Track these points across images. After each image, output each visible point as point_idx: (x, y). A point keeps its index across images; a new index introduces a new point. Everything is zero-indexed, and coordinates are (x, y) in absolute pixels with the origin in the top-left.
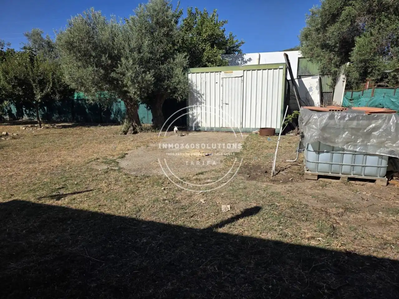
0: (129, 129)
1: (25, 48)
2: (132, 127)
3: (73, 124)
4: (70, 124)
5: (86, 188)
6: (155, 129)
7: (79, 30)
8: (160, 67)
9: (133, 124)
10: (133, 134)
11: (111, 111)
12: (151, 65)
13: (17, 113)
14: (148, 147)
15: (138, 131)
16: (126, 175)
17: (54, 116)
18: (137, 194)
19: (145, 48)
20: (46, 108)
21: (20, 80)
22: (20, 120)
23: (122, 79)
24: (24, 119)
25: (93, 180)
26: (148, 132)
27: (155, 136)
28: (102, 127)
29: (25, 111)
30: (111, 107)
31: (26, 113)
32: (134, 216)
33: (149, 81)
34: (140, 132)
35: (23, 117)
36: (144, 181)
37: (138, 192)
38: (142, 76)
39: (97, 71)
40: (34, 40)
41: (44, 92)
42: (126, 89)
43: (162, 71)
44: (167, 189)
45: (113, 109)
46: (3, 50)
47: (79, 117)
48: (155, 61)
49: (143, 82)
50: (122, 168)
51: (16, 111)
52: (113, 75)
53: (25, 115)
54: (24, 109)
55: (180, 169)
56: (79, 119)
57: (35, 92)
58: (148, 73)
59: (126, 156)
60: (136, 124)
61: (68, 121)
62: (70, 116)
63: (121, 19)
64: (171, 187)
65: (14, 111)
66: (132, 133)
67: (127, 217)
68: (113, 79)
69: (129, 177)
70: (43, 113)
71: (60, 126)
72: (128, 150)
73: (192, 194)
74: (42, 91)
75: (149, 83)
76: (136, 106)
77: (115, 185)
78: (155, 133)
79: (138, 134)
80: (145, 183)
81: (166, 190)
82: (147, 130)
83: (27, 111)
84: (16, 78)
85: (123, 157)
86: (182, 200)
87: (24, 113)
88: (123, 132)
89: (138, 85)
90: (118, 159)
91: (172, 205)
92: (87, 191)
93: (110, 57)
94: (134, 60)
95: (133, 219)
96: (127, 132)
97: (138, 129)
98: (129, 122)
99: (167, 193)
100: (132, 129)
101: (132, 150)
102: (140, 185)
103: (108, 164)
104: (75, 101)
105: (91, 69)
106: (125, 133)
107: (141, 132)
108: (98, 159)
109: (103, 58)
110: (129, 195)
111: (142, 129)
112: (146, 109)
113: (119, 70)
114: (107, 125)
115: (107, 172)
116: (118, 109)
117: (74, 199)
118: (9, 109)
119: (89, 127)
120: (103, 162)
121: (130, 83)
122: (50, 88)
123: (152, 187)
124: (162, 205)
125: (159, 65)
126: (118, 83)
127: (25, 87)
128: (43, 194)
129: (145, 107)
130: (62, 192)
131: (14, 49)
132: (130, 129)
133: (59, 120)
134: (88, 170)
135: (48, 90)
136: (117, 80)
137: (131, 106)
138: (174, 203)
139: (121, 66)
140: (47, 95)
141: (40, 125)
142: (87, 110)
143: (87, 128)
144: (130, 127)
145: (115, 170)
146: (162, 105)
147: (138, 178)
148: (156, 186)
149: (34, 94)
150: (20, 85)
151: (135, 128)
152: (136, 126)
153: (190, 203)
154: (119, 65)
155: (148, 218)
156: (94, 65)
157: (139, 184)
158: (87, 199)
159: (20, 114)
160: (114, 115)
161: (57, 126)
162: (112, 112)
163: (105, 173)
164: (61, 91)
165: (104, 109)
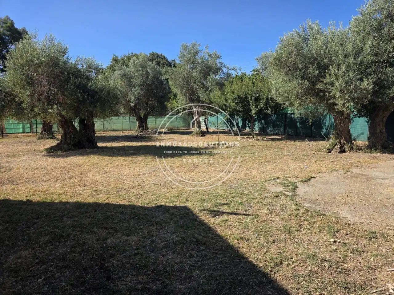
0: (334, 146)
1: (254, 70)
2: (339, 145)
3: (283, 138)
4: (280, 137)
5: (246, 211)
6: (371, 149)
7: (288, 45)
8: (387, 70)
9: (340, 141)
10: (339, 153)
11: (323, 125)
12: (374, 69)
13: (242, 125)
14: (348, 173)
15: (347, 150)
16: (296, 205)
17: (268, 129)
18: (294, 237)
19: (367, 50)
20: (263, 121)
21: (242, 98)
22: (243, 132)
23: (330, 90)
24: (246, 131)
25: (258, 203)
26: (359, 152)
27: (366, 159)
28: (309, 142)
29: (248, 125)
30: (323, 121)
31: (248, 126)
32: (268, 270)
33: (365, 89)
34: (348, 152)
35: (245, 129)
36: (313, 221)
37: (296, 233)
38: (355, 85)
39: (302, 84)
40: (262, 62)
41: (259, 107)
42: (333, 101)
43: (389, 76)
44: (340, 242)
45: (325, 123)
46: (238, 74)
47: (290, 130)
48: (380, 64)
49: (356, 92)
50: (297, 195)
51: (242, 124)
52: (320, 86)
53: (248, 127)
54: (247, 122)
55: (377, 216)
56: (290, 132)
57: (251, 108)
58: (365, 80)
59: (313, 180)
60: (345, 142)
61: (280, 134)
62: (282, 129)
63: (342, 23)
64: (347, 242)
65: (240, 124)
66: (338, 151)
67: (260, 267)
68: (320, 90)
69: (299, 210)
70: (260, 126)
71: (269, 139)
72: (319, 173)
73: (378, 266)
74: (256, 107)
75: (365, 92)
76: (347, 120)
77: (278, 215)
78: (369, 154)
79: (345, 154)
80: (314, 223)
81: (337, 244)
82: (359, 149)
83: (249, 124)
84: (239, 96)
85: (307, 181)
86: (353, 270)
87: (247, 125)
88: (328, 150)
89: (348, 95)
90: (300, 183)
91: (331, 273)
92: (244, 215)
93: (319, 67)
94: (348, 66)
95: (265, 275)
96: (332, 150)
97: (346, 147)
98: (337, 138)
99: (336, 249)
100: (339, 147)
101: (324, 174)
102: (305, 225)
103: (284, 187)
104: (288, 115)
105: (295, 82)
106: (330, 151)
107: (350, 151)
108: (278, 178)
109: (310, 70)
110: (283, 235)
111: (352, 148)
112: (367, 123)
113: (328, 79)
114: (315, 140)
115: (277, 196)
116: (331, 123)
117: (226, 221)
118: (237, 121)
119: (295, 141)
120: (280, 183)
121: (338, 94)
122: (263, 103)
123: (319, 232)
124: (316, 269)
125: (386, 68)
126: (325, 95)
127: (245, 103)
128: (208, 206)
129: (365, 121)
130: (224, 209)
131: (245, 73)
132: (336, 147)
133: (273, 133)
134: (261, 189)
135: (261, 105)
136: (324, 91)
137: (341, 120)
138: (336, 271)
139: (330, 75)
140: (261, 110)
141: (253, 137)
142: (298, 124)
143: (292, 143)
144: (336, 144)
145: (288, 196)
146: (385, 119)
147: (309, 213)
148: (325, 234)
149: (251, 110)
150: (241, 102)
151: (343, 146)
152: (344, 143)
153: (365, 283)
154: (328, 75)
155: (284, 282)
156: (300, 78)
157: (305, 222)
158: (237, 225)
159: (244, 126)
160: (326, 129)
161: (267, 139)
162: (324, 127)
163: (275, 197)
164: (273, 106)
165: (309, 124)
